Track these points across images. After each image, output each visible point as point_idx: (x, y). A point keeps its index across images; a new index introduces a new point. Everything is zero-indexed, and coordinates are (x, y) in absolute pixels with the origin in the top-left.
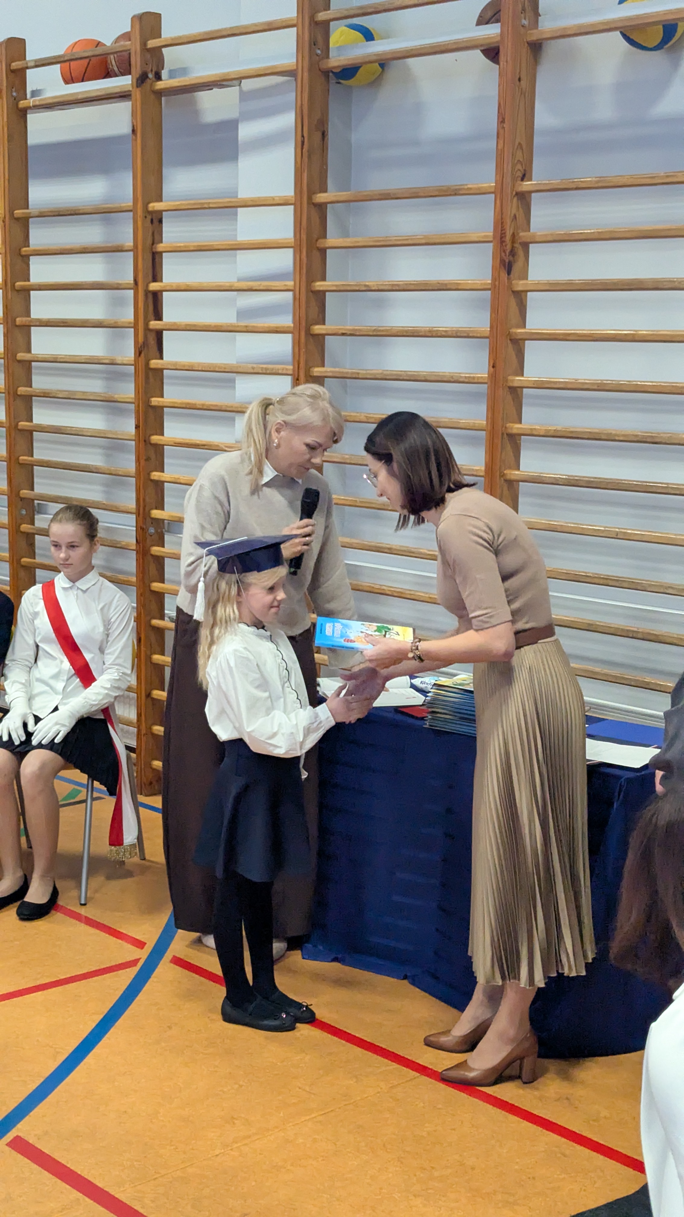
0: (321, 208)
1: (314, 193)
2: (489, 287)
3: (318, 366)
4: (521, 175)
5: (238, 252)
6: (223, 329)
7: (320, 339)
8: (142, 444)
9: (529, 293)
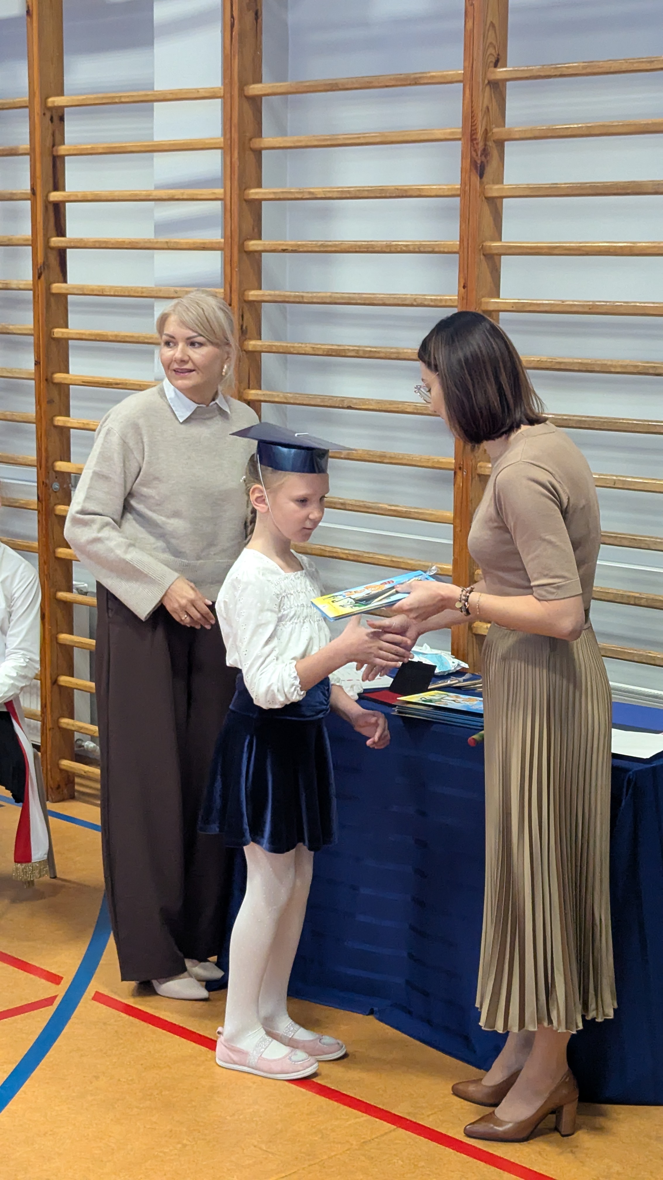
0: (255, 102)
1: (247, 84)
2: (458, 192)
3: (254, 289)
4: (494, 61)
5: (155, 154)
6: (140, 246)
7: (255, 257)
8: (43, 385)
9: (505, 200)
